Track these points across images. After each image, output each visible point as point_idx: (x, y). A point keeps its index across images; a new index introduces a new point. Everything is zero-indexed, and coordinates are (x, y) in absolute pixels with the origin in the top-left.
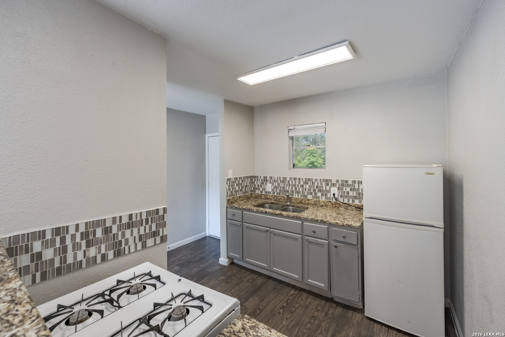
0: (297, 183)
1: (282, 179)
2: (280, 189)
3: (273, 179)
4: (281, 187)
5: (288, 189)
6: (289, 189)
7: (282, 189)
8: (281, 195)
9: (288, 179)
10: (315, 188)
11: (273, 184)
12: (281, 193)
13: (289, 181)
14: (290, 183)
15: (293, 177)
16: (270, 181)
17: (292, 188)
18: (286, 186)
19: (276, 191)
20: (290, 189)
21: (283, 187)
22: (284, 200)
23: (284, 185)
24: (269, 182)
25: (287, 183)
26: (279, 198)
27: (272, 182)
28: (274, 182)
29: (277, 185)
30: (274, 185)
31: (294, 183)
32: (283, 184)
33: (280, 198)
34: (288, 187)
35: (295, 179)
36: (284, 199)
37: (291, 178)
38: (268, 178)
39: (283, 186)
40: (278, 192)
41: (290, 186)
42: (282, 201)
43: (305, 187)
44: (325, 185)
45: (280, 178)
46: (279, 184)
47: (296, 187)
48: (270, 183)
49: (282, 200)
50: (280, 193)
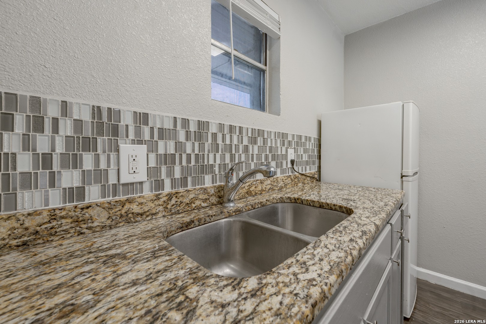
0: (235, 142)
1: (193, 128)
2: (184, 163)
3: (155, 123)
4: (189, 156)
5: (211, 162)
6: (215, 161)
7: (193, 163)
8: (190, 187)
9: (213, 129)
10: (268, 153)
11: (152, 147)
12: (189, 179)
13: (214, 135)
14: (220, 141)
15: (227, 123)
16: (138, 132)
17: (223, 157)
18: (206, 152)
19: (170, 173)
20: (218, 161)
21: (197, 155)
22: (205, 200)
23: (202, 147)
24: (131, 136)
25: (210, 141)
26: (187, 200)
27: (147, 137)
28: (161, 137)
29: (171, 150)
30: (161, 151)
31: (228, 142)
32: (197, 144)
33: (192, 196)
34: (211, 156)
35: (232, 128)
36: (206, 196)
37: (221, 126)
38: (127, 120)
39: (197, 152)
40: (178, 174)
41: (217, 151)
42: (199, 208)
43: (251, 152)
44: (280, 146)
45: (186, 122)
46: (179, 146)
47: (233, 152)
48: (140, 142)
49: (198, 203)
50: (186, 178)
